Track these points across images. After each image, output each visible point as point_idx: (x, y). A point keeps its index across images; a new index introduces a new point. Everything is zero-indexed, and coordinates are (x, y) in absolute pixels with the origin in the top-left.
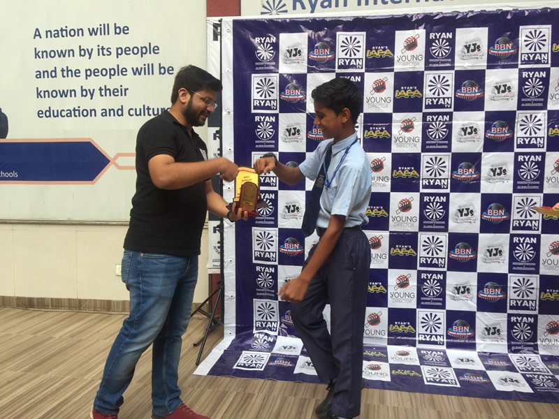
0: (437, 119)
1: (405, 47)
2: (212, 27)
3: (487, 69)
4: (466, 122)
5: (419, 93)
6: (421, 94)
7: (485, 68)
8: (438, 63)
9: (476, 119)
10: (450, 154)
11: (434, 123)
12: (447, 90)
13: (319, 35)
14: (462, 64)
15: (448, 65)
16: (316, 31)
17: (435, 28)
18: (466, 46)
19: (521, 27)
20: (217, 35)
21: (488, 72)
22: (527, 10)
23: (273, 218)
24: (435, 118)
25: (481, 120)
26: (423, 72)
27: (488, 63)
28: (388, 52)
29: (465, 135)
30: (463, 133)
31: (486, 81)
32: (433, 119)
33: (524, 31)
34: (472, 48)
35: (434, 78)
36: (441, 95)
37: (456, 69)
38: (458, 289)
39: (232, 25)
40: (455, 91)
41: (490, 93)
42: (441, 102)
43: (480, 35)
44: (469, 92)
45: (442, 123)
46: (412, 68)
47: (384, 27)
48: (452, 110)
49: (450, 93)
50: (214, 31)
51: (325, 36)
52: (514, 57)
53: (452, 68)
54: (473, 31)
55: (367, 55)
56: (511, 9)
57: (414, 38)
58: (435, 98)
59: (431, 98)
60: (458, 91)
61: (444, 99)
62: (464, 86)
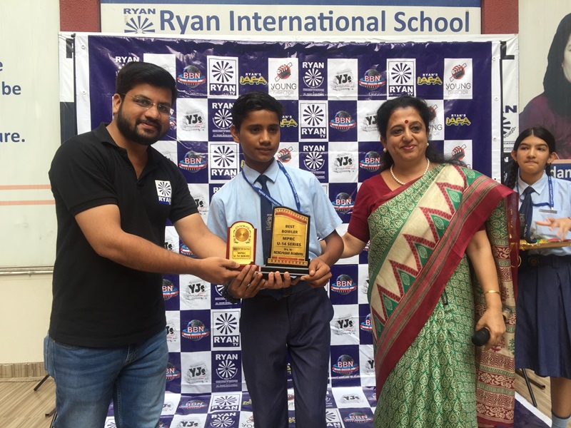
0: (313, 149)
1: (278, 75)
2: (65, 43)
3: (359, 100)
4: (341, 153)
5: (294, 122)
6: (296, 124)
7: (356, 99)
8: (312, 92)
9: (351, 149)
10: (327, 184)
11: (310, 153)
12: (321, 120)
13: (188, 58)
14: (335, 94)
15: (321, 95)
16: (184, 54)
17: (307, 57)
18: (337, 77)
19: (388, 60)
20: (70, 53)
21: (359, 103)
22: (393, 44)
24: (311, 148)
25: (355, 151)
26: (298, 101)
27: (359, 93)
28: (261, 79)
29: (341, 165)
30: (338, 163)
31: (358, 112)
32: (309, 149)
33: (391, 63)
34: (343, 79)
35: (309, 107)
36: (316, 125)
37: (329, 99)
38: (340, 323)
39: (87, 41)
40: (329, 122)
41: (362, 124)
42: (316, 132)
43: (350, 66)
44: (342, 123)
45: (318, 153)
46: (286, 97)
47: (256, 53)
48: (327, 140)
49: (324, 123)
50: (67, 47)
51: (194, 59)
52: (383, 89)
53: (325, 98)
54: (344, 62)
55: (241, 81)
56: (379, 42)
57: (287, 66)
58: (310, 128)
59: (307, 128)
60: (332, 121)
61: (319, 129)
62: (338, 116)
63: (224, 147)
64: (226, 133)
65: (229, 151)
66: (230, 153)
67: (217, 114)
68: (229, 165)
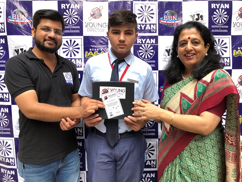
0: (145, 41)
11: (143, 45)
12: (152, 18)
23: (9, 129)
24: (144, 41)
29: (169, 55)
30: (167, 54)
32: (142, 41)
35: (141, 7)
36: (148, 22)
40: (159, 19)
42: (148, 27)
44: (170, 20)
45: (149, 45)
48: (157, 34)
49: (155, 20)
58: (143, 25)
59: (140, 24)
60: (161, 18)
61: (150, 25)
62: (166, 15)
63: (71, 41)
64: (73, 29)
65: (75, 44)
66: (76, 45)
67: (65, 13)
68: (75, 55)
